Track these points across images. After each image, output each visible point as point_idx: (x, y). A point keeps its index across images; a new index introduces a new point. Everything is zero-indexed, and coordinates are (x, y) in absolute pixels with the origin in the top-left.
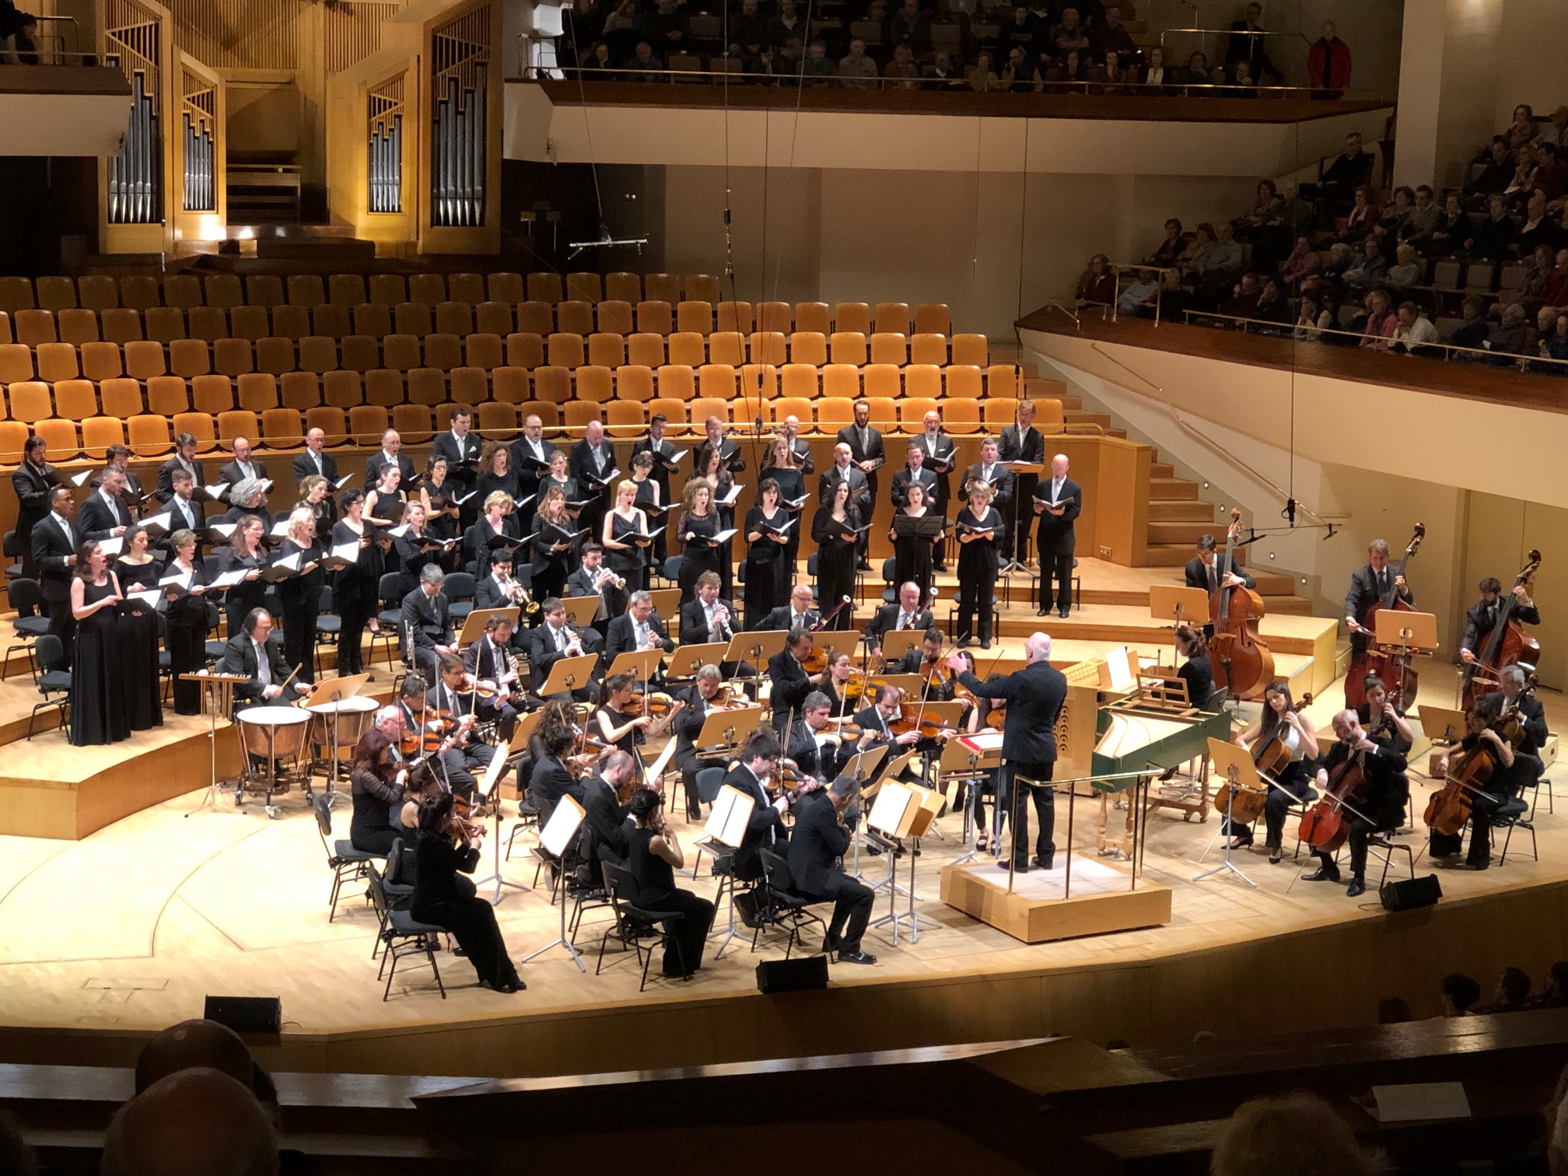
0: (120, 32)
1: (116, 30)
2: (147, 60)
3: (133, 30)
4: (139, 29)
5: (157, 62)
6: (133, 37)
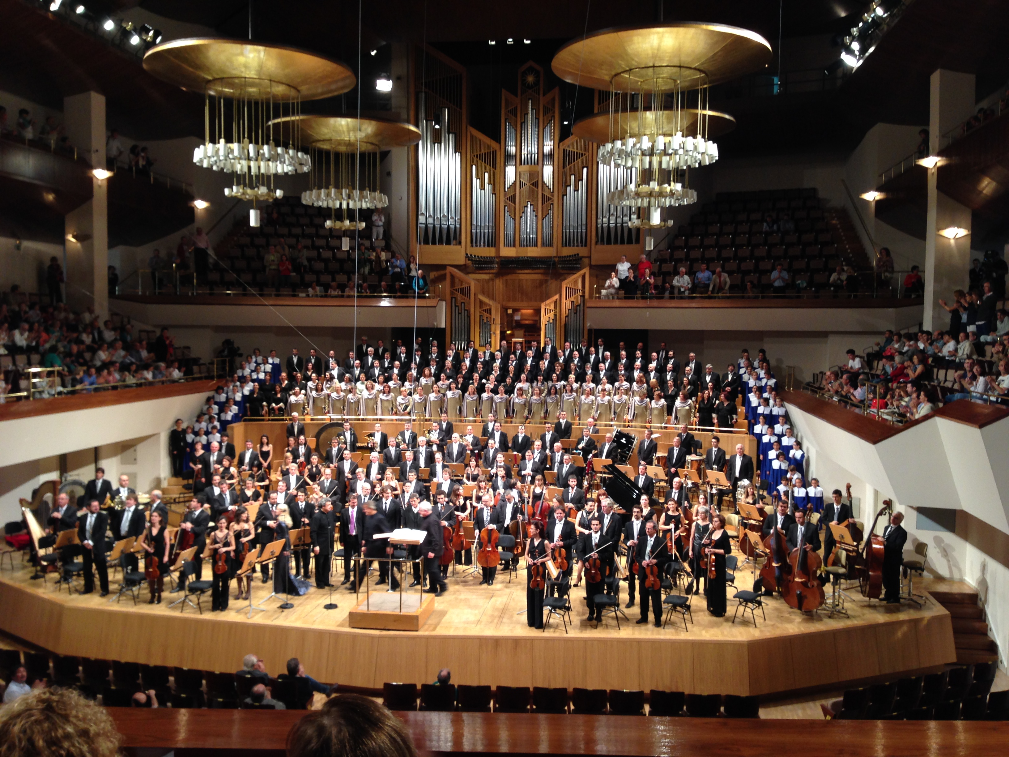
1: (455, 288)
2: (466, 298)
3: (461, 288)
4: (463, 288)
5: (470, 298)
6: (461, 290)
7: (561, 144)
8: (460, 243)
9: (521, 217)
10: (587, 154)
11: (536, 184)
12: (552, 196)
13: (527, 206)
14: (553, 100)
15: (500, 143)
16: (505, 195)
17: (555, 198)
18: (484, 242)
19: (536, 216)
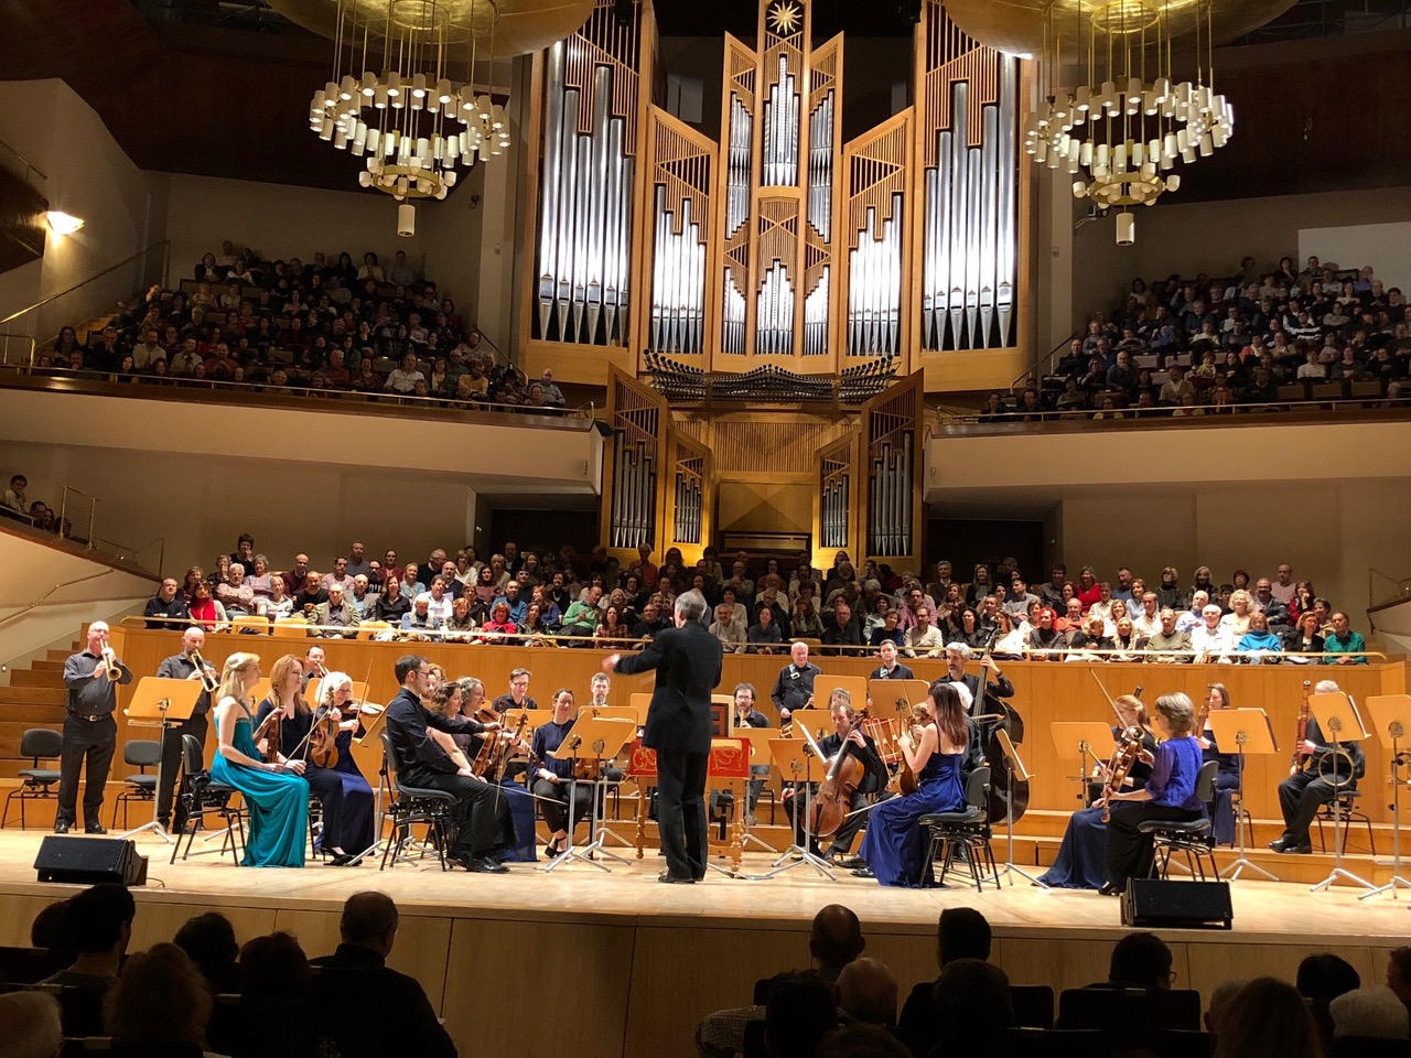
0: (627, 413)
1: (625, 411)
2: (648, 433)
3: (638, 412)
4: (643, 412)
5: (656, 435)
6: (638, 417)
7: (847, 145)
8: (626, 345)
9: (759, 292)
10: (901, 168)
11: (793, 226)
12: (829, 249)
13: (772, 270)
14: (834, 56)
15: (718, 140)
16: (727, 246)
17: (834, 255)
18: (678, 346)
19: (793, 290)
